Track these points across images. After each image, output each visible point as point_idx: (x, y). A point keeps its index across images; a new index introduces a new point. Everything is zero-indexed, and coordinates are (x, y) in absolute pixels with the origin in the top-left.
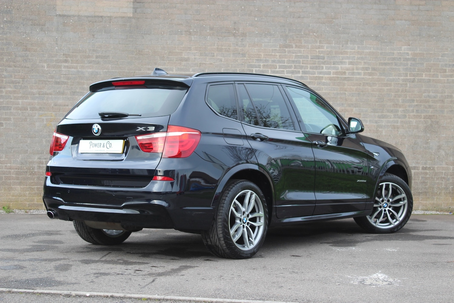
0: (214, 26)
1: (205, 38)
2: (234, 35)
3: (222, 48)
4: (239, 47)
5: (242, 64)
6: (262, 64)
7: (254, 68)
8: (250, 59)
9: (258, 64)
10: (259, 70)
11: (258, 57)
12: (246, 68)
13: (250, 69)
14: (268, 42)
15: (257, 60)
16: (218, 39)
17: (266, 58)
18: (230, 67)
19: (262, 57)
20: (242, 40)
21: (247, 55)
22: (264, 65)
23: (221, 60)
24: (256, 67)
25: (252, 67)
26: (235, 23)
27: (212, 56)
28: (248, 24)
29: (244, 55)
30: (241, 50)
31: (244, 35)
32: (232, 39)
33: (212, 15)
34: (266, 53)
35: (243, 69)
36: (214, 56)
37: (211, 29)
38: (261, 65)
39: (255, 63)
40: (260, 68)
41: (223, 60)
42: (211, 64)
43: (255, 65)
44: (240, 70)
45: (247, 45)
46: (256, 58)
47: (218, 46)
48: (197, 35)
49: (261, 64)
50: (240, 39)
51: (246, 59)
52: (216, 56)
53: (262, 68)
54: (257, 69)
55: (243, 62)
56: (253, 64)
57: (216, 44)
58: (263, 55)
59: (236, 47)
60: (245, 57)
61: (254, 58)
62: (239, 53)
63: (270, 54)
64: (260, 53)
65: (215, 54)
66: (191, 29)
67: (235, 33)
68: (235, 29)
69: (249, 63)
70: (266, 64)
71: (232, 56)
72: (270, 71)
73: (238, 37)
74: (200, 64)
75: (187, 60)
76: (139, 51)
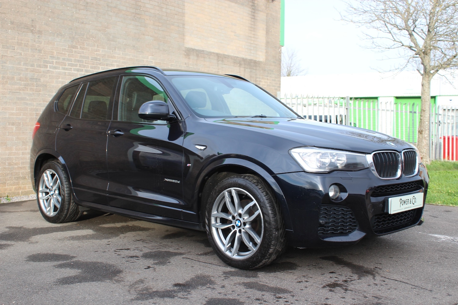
0: (15, 21)
1: (7, 31)
2: (32, 31)
3: (22, 43)
4: (36, 43)
5: (39, 60)
6: (55, 61)
7: (48, 64)
8: (45, 56)
9: (52, 60)
11: (52, 55)
12: (42, 63)
13: (45, 64)
14: (60, 42)
15: (51, 57)
16: (18, 33)
17: (58, 56)
18: (29, 61)
19: (55, 54)
20: (39, 36)
21: (43, 52)
22: (57, 62)
23: (21, 54)
24: (50, 63)
25: (47, 63)
26: (33, 20)
27: (13, 49)
28: (43, 23)
29: (40, 51)
30: (38, 46)
31: (40, 32)
32: (30, 34)
33: (12, 10)
34: (58, 52)
35: (40, 64)
36: (15, 50)
37: (12, 23)
39: (49, 59)
40: (53, 64)
41: (23, 54)
42: (12, 57)
43: (49, 61)
44: (37, 64)
45: (43, 42)
46: (50, 55)
47: (18, 40)
49: (54, 61)
50: (37, 36)
51: (42, 54)
52: (16, 50)
53: (55, 64)
54: (51, 65)
55: (40, 58)
57: (16, 38)
58: (55, 53)
59: (34, 43)
60: (41, 53)
61: (48, 54)
62: (36, 49)
63: (61, 52)
64: (53, 51)
65: (16, 48)
67: (33, 29)
68: (32, 26)
69: (45, 59)
71: (30, 51)
72: (61, 68)
73: (35, 34)
74: (2, 55)
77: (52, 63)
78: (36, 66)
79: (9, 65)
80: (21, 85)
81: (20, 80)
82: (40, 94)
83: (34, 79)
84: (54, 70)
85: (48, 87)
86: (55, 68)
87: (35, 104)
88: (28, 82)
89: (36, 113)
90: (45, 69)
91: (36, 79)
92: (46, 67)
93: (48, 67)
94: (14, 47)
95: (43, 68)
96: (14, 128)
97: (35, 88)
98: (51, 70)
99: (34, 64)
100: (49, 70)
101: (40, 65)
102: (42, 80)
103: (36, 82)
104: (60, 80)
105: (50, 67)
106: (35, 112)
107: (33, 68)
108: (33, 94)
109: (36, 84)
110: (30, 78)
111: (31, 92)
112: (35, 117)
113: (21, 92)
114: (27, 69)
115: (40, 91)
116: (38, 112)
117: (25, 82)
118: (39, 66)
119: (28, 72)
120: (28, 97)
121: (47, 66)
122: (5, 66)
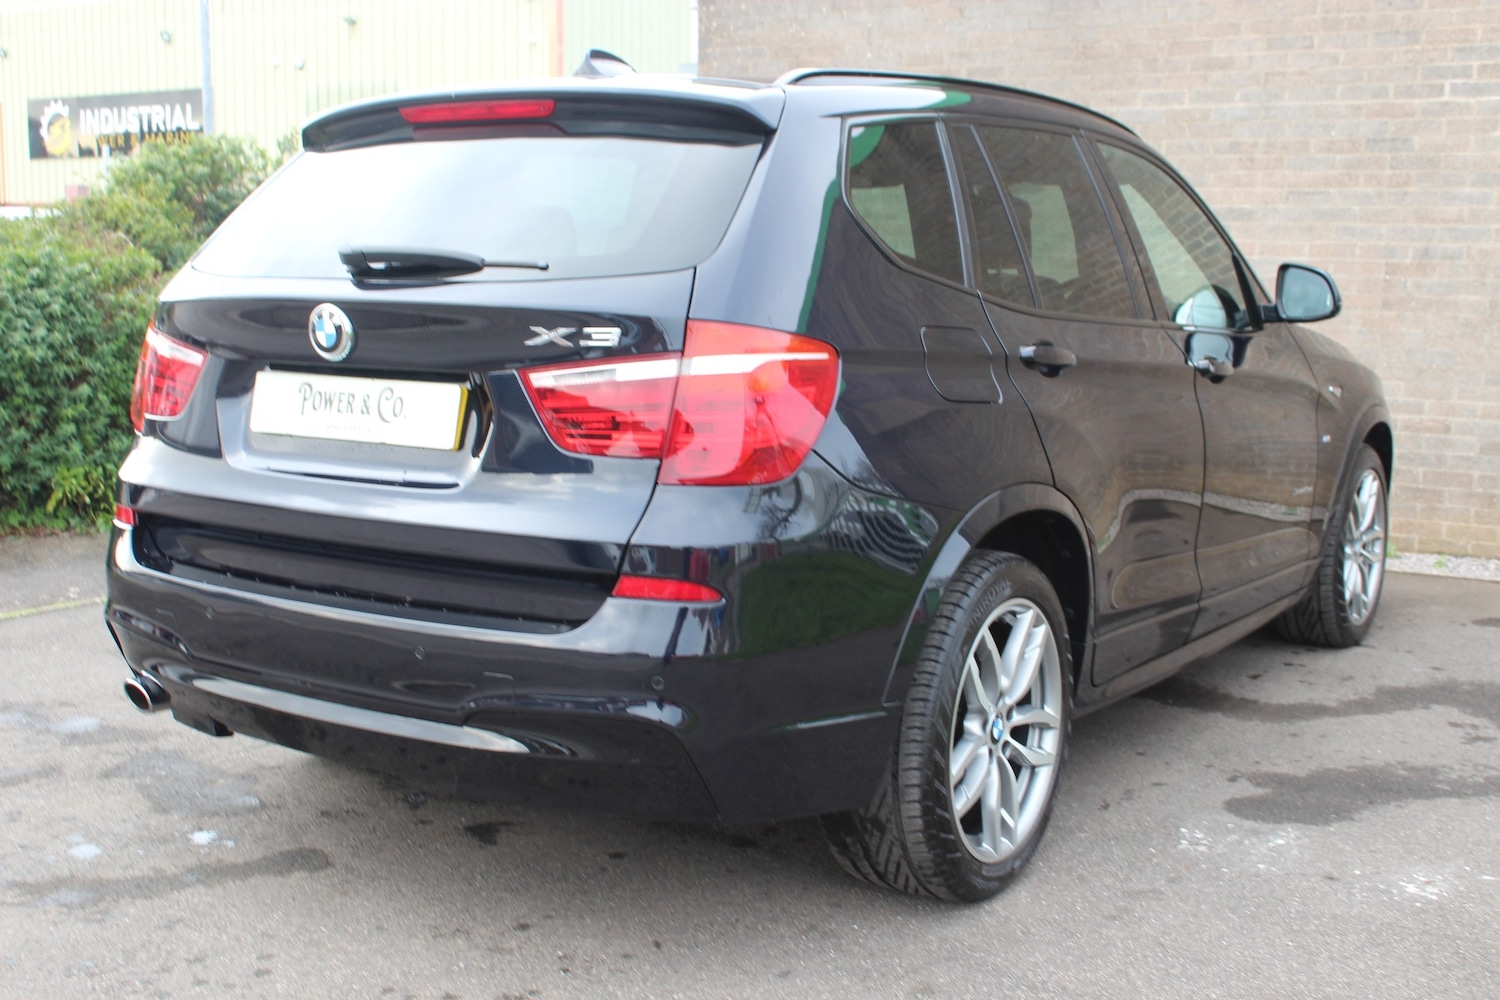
3: (1340, 19)
4: (1398, 10)
5: (1407, 68)
6: (1475, 64)
7: (1446, 79)
8: (1435, 50)
9: (1462, 63)
10: (1463, 84)
11: (1464, 41)
12: (1419, 78)
13: (1434, 82)
15: (1460, 50)
17: (1490, 40)
18: (1365, 79)
19: (1479, 38)
21: (1424, 37)
22: (1485, 66)
23: (1335, 60)
24: (1455, 76)
25: (1441, 77)
27: (1307, 48)
29: (1413, 36)
30: (1403, 18)
34: (1494, 25)
35: (1409, 83)
36: (1312, 47)
38: (1471, 67)
39: (1453, 60)
40: (1469, 76)
41: (1341, 59)
42: (1302, 73)
43: (1450, 67)
44: (1397, 87)
46: (1456, 45)
47: (1326, 12)
49: (1471, 63)
51: (1419, 48)
52: (1319, 47)
53: (1475, 76)
54: (1459, 81)
55: (1410, 61)
56: (1445, 64)
58: (1480, 32)
59: (1388, 12)
60: (1416, 42)
61: (1447, 43)
62: (1397, 32)
64: (1472, 26)
65: (1316, 41)
69: (1431, 61)
70: (1492, 62)
71: (1371, 41)
74: (1267, 74)
75: (1225, 65)
76: (1085, 47)
77: (1466, 72)
78: (1391, 93)
79: (1292, 103)
80: (1332, 167)
81: (1329, 150)
82: (1406, 193)
83: (1384, 140)
84: (1472, 100)
85: (1442, 164)
86: (1478, 90)
87: (1384, 232)
88: (1358, 155)
89: (1387, 264)
90: (1431, 100)
91: (1394, 139)
92: (1440, 90)
93: (1447, 89)
94: (1311, 38)
95: (1421, 96)
97: (1387, 172)
98: (1457, 99)
99: (1386, 88)
100: (1447, 103)
101: (1410, 87)
102: (1417, 140)
103: (1391, 152)
105: (1455, 90)
106: (1383, 261)
107: (1381, 101)
108: (1380, 195)
109: (1394, 158)
110: (1369, 141)
111: (1370, 190)
112: (1382, 276)
113: (1332, 190)
114: (1359, 108)
115: (1406, 183)
116: (1395, 260)
117: (1348, 156)
118: (1409, 92)
119: (1362, 120)
120: (1357, 208)
121: (1441, 88)
122: (1276, 108)
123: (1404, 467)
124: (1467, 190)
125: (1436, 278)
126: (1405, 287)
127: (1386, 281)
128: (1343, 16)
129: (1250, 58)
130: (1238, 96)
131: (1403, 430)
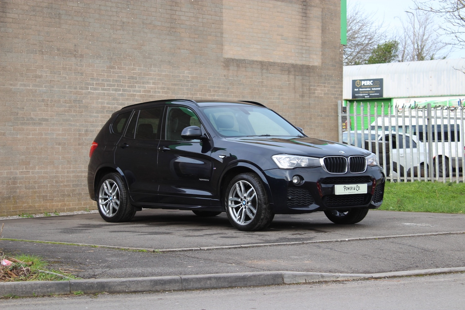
0: (60, 48)
1: (54, 57)
2: (75, 56)
3: (66, 67)
4: (79, 67)
5: (81, 82)
7: (89, 86)
8: (87, 78)
9: (92, 82)
11: (92, 76)
12: (84, 85)
13: (87, 86)
14: (99, 64)
15: (91, 78)
16: (64, 59)
17: (97, 77)
18: (72, 84)
20: (81, 60)
21: (84, 74)
22: (97, 83)
23: (66, 78)
24: (91, 85)
25: (88, 85)
26: (75, 45)
28: (84, 47)
29: (82, 74)
30: (80, 69)
31: (82, 56)
32: (73, 59)
33: (58, 37)
34: (98, 73)
36: (60, 74)
37: (58, 50)
39: (90, 81)
40: (94, 86)
41: (67, 78)
42: (58, 81)
43: (90, 83)
44: (79, 87)
45: (84, 65)
47: (63, 65)
48: (48, 55)
49: (94, 82)
50: (79, 60)
51: (83, 77)
52: (62, 74)
54: (92, 87)
55: (82, 80)
57: (62, 64)
58: (95, 75)
59: (77, 67)
60: (83, 76)
61: (89, 77)
62: (79, 72)
63: (100, 73)
64: (94, 73)
66: (43, 49)
67: (75, 54)
68: (75, 50)
69: (86, 81)
71: (73, 74)
72: (100, 89)
73: (78, 58)
74: (50, 81)
75: (40, 77)
76: (3, 68)
77: (93, 84)
78: (78, 89)
79: (56, 89)
80: (66, 107)
81: (65, 102)
82: (82, 115)
83: (77, 100)
84: (94, 91)
85: (89, 108)
86: (95, 89)
87: (78, 125)
88: (71, 104)
89: (79, 133)
90: (86, 91)
91: (79, 100)
93: (89, 89)
94: (60, 72)
95: (84, 90)
96: (60, 147)
97: (78, 109)
98: (91, 91)
99: (77, 87)
100: (90, 92)
101: (82, 87)
102: (84, 101)
103: (78, 104)
104: (100, 100)
105: (91, 89)
107: (76, 90)
108: (77, 115)
109: (79, 106)
110: (74, 100)
111: (74, 114)
112: (78, 137)
113: (66, 113)
114: (71, 92)
115: (82, 112)
117: (69, 104)
118: (81, 88)
119: (72, 95)
120: (72, 118)
122: (53, 90)
123: (85, 188)
124: (94, 114)
125: (89, 137)
126: (83, 140)
127: (79, 138)
128: (67, 67)
129: (46, 76)
130: (43, 86)
131: (84, 178)
